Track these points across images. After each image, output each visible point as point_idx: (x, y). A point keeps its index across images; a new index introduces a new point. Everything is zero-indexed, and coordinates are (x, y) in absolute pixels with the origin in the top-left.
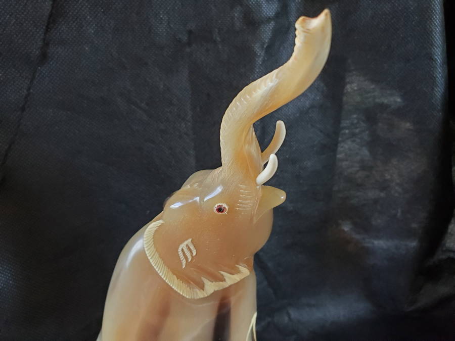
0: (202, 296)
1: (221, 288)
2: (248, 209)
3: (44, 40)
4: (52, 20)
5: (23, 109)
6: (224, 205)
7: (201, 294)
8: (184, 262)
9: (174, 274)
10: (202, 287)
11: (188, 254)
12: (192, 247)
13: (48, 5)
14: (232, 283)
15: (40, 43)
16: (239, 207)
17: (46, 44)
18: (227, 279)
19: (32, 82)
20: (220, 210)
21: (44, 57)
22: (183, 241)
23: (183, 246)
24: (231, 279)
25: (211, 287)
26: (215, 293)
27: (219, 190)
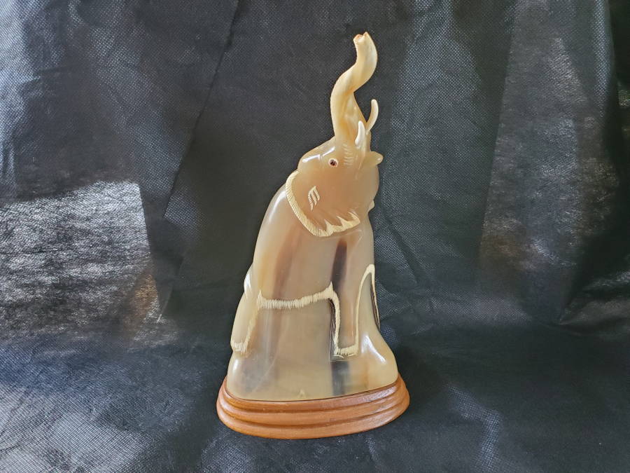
0: (324, 235)
1: (339, 231)
2: (351, 164)
3: (231, 30)
4: (237, 16)
5: (211, 86)
6: (335, 160)
7: (323, 234)
8: (312, 205)
9: (305, 214)
10: (325, 228)
11: (314, 199)
12: (317, 193)
13: (235, 4)
14: (347, 228)
15: (228, 34)
16: (346, 162)
17: (232, 34)
18: (343, 224)
19: (220, 64)
20: (333, 163)
21: (229, 44)
22: (310, 189)
23: (311, 192)
24: (346, 225)
25: (331, 229)
26: (334, 234)
27: (333, 149)
